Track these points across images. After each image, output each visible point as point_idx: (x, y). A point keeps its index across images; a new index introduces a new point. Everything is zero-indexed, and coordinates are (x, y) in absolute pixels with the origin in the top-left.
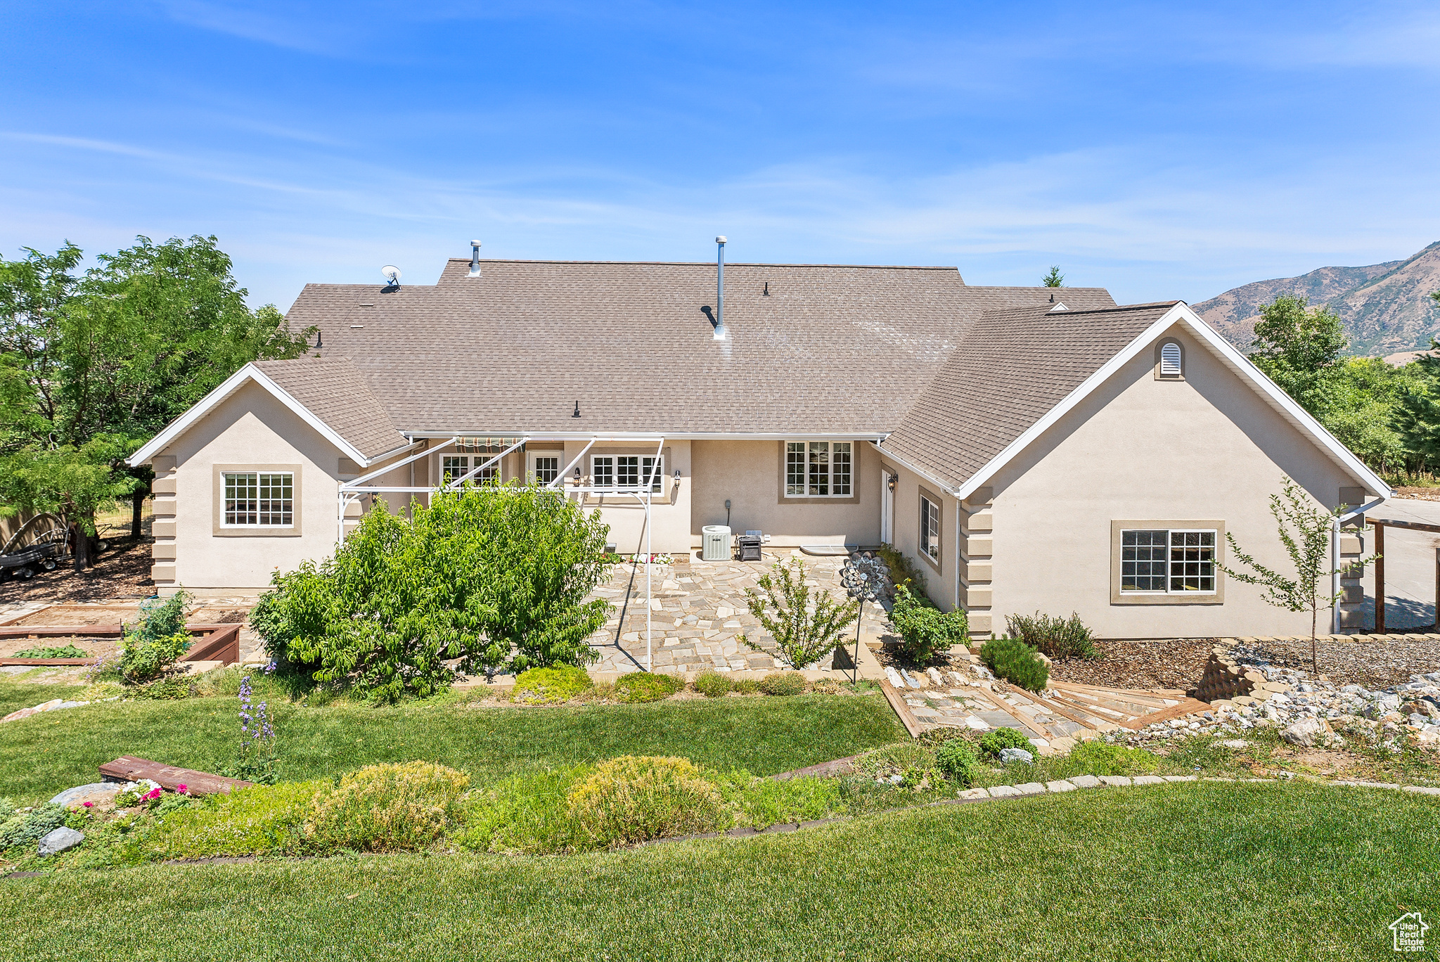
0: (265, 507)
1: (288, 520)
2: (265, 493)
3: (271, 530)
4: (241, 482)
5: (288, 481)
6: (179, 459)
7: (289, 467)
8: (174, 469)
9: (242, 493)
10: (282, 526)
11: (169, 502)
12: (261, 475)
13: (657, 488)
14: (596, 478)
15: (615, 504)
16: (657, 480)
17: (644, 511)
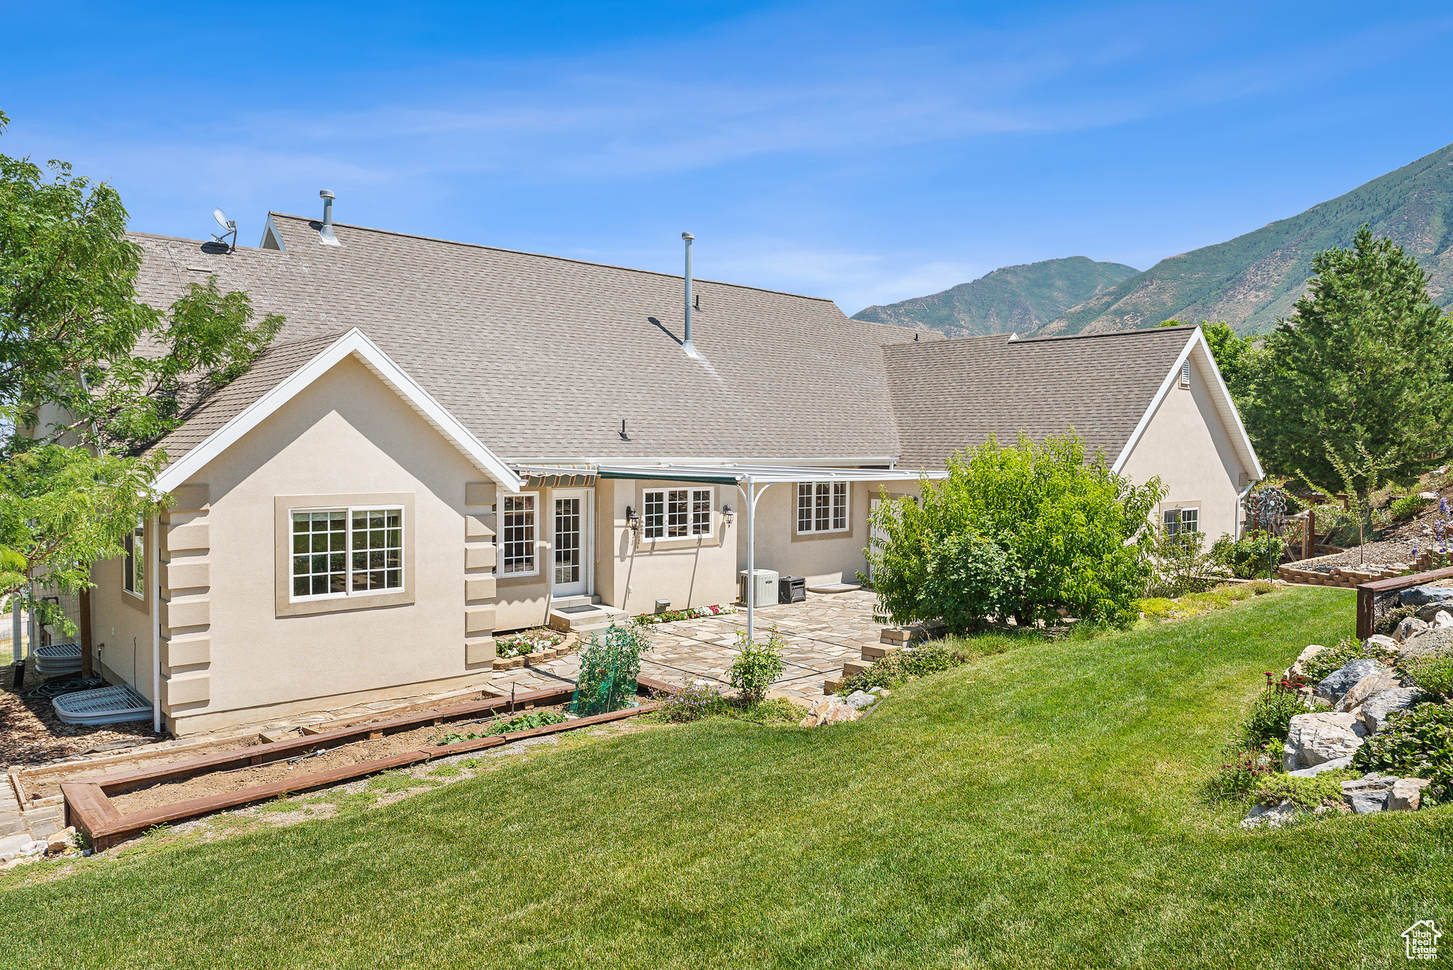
0: (359, 562)
1: (394, 580)
2: (359, 541)
3: (371, 598)
4: (319, 525)
5: (395, 519)
6: (213, 489)
7: (397, 497)
8: (207, 507)
9: (320, 543)
10: (386, 591)
11: (200, 566)
12: (355, 513)
13: (706, 528)
14: (647, 518)
15: (667, 550)
16: (706, 517)
17: (694, 556)
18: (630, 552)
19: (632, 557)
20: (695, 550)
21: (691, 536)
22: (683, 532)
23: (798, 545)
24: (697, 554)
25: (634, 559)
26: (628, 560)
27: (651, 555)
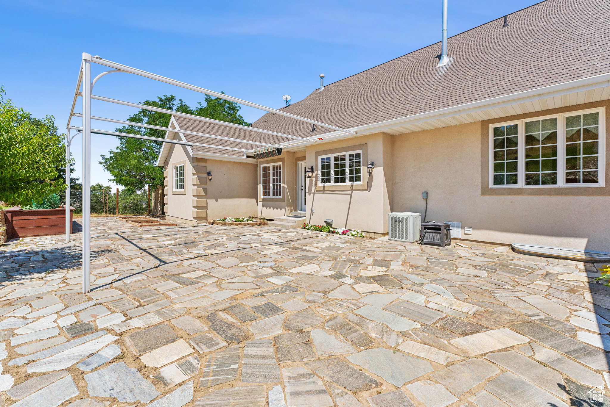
0: (180, 181)
2: (180, 175)
7: (184, 162)
12: (179, 167)
13: (358, 179)
14: (322, 172)
15: (333, 191)
16: (358, 171)
17: (349, 196)
18: (313, 191)
19: (314, 193)
20: (350, 192)
21: (348, 183)
22: (343, 180)
23: (487, 198)
24: (351, 195)
25: (315, 194)
26: (312, 195)
27: (324, 193)
